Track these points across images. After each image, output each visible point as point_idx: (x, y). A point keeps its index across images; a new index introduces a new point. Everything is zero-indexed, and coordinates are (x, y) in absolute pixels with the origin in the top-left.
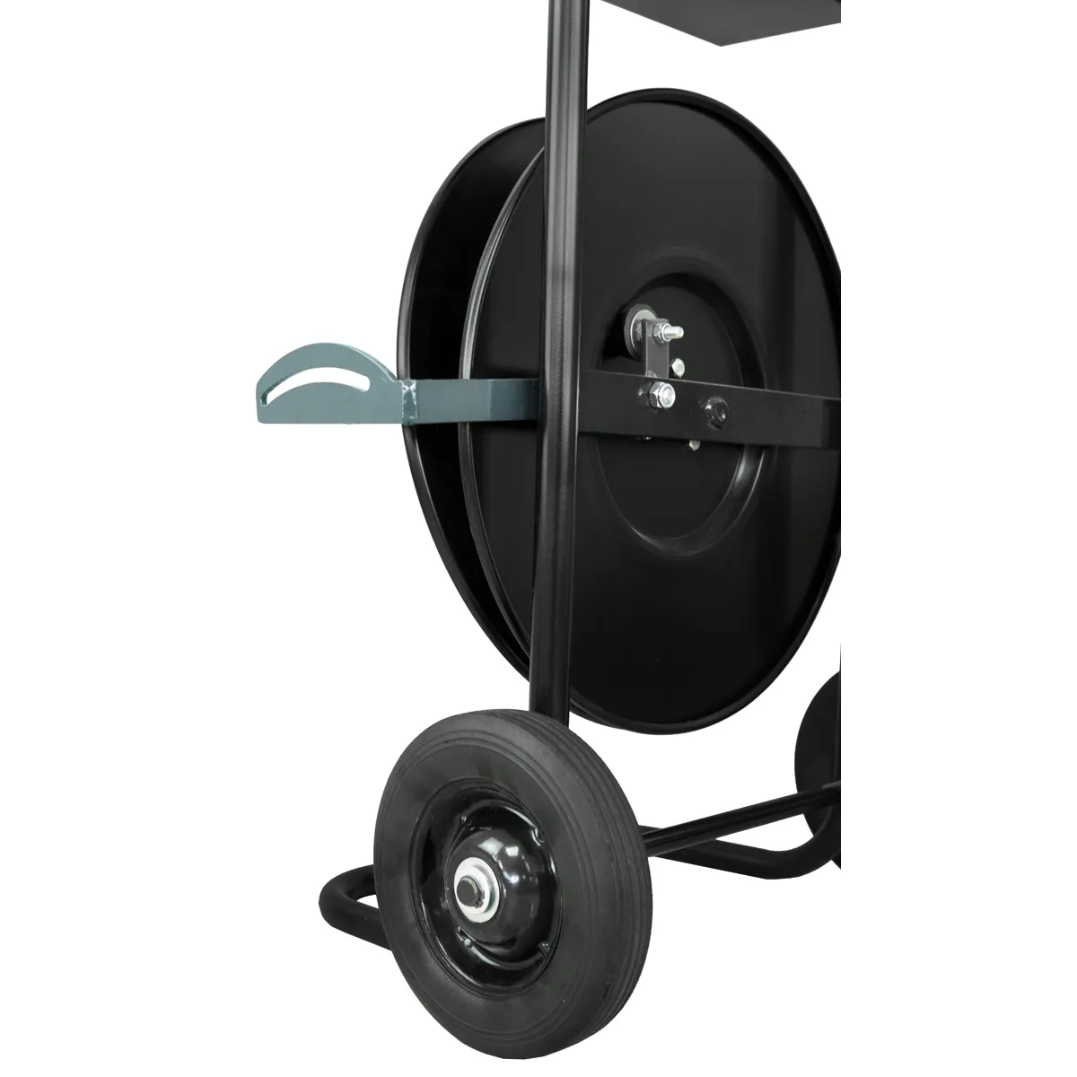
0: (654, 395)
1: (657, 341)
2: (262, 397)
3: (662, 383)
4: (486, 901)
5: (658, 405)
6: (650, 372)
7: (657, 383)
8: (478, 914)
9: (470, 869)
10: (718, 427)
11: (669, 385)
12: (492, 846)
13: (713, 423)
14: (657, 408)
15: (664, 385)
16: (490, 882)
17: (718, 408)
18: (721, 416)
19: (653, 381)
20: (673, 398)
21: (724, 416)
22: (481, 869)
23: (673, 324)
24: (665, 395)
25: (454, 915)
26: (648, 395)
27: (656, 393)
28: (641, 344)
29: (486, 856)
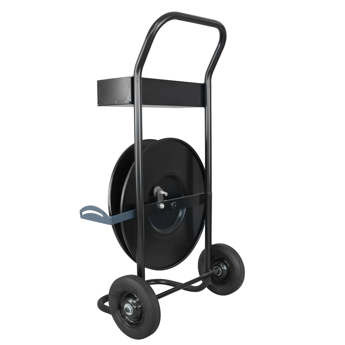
1: (160, 194)
2: (81, 214)
4: (130, 311)
6: (159, 201)
8: (129, 314)
9: (127, 306)
12: (131, 301)
13: (173, 207)
14: (161, 209)
15: (162, 204)
16: (131, 308)
17: (174, 204)
18: (175, 206)
19: (160, 203)
20: (164, 206)
22: (129, 305)
24: (162, 206)
25: (125, 314)
27: (160, 205)
29: (129, 303)
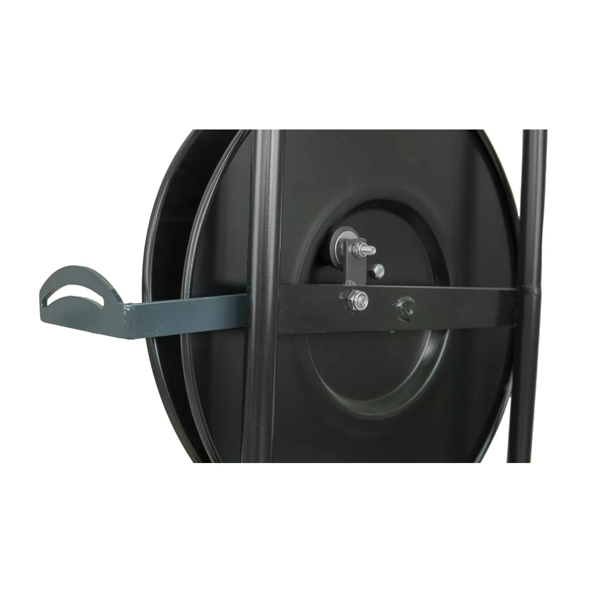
0: (350, 301)
1: (355, 256)
2: (43, 301)
3: (357, 291)
5: (354, 309)
6: (350, 281)
7: (353, 290)
10: (408, 320)
11: (364, 293)
13: (402, 317)
14: (353, 310)
15: (360, 293)
17: (407, 305)
18: (409, 311)
19: (351, 289)
20: (366, 303)
21: (411, 312)
23: (369, 244)
24: (360, 301)
26: (347, 300)
27: (352, 299)
28: (342, 258)
